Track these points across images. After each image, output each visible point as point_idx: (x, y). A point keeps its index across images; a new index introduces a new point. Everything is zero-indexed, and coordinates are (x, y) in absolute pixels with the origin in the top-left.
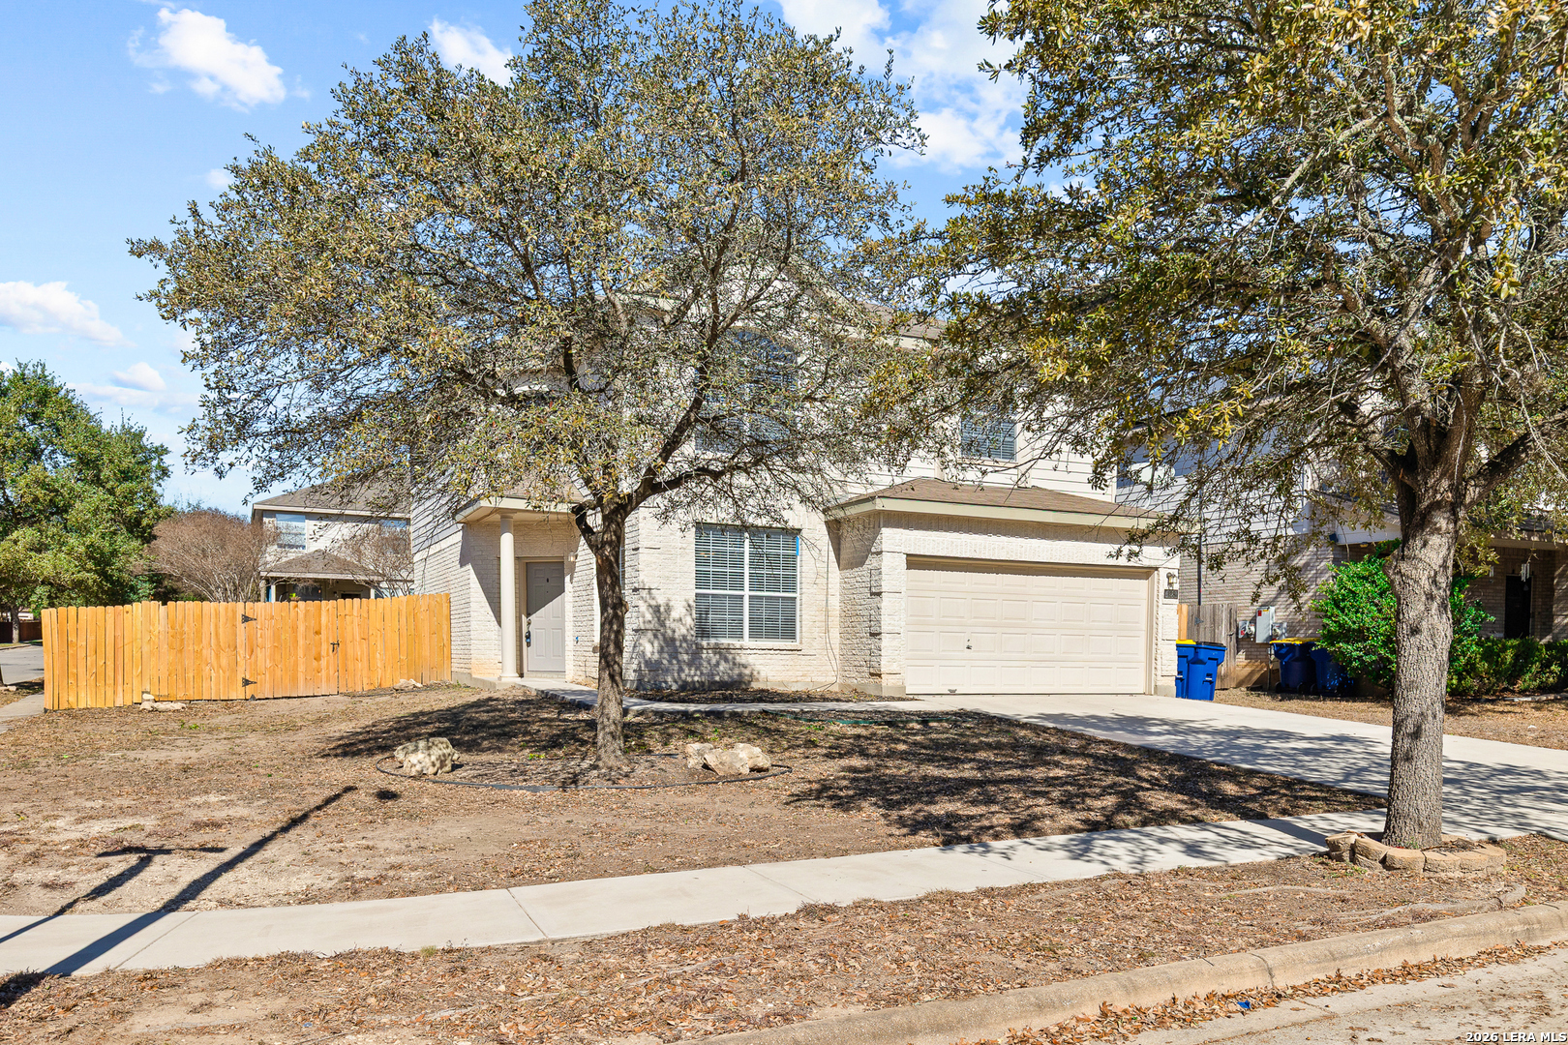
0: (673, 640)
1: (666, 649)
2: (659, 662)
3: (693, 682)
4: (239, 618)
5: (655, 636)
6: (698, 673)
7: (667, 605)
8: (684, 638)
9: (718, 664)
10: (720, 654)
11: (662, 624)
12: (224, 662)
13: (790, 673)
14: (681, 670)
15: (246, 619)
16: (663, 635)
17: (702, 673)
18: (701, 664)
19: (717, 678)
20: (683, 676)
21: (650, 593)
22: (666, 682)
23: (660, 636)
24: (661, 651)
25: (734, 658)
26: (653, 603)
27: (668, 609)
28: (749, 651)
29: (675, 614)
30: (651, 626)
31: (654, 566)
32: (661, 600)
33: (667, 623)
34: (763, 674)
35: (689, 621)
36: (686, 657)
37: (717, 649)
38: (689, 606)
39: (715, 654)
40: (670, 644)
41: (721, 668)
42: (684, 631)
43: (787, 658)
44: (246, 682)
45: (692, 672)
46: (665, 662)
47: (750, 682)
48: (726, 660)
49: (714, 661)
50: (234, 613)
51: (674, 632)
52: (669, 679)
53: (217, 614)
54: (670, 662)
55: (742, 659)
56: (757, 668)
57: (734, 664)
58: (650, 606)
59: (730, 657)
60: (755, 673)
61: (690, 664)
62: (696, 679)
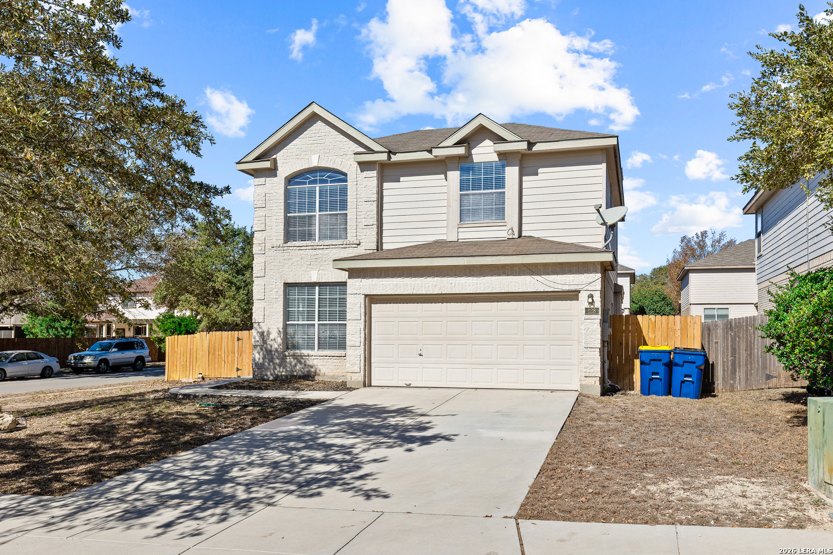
0: (271, 351)
1: (267, 356)
2: (263, 364)
3: (282, 375)
4: (236, 339)
5: (262, 349)
6: (284, 370)
7: (268, 331)
8: (276, 350)
9: (296, 365)
10: (297, 359)
11: (265, 342)
12: (230, 359)
13: (339, 371)
14: (275, 368)
15: (238, 339)
16: (266, 348)
17: (286, 370)
18: (286, 365)
19: (295, 374)
20: (276, 372)
21: (259, 325)
22: (267, 375)
23: (264, 349)
24: (264, 359)
25: (305, 362)
26: (260, 330)
27: (269, 333)
28: (313, 357)
29: (272, 337)
30: (258, 344)
31: (261, 310)
32: (265, 329)
33: (268, 342)
34: (322, 371)
35: (279, 340)
36: (277, 361)
37: (294, 356)
38: (279, 331)
39: (294, 359)
40: (269, 353)
41: (298, 368)
42: (276, 346)
43: (335, 361)
44: (238, 370)
45: (281, 370)
46: (266, 364)
47: (314, 376)
48: (301, 363)
49: (293, 364)
50: (234, 336)
51: (271, 346)
52: (269, 373)
53: (228, 337)
54: (269, 364)
55: (310, 363)
56: (320, 367)
57: (305, 365)
58: (258, 332)
59: (303, 361)
60: (318, 371)
61: (280, 366)
62: (283, 373)
